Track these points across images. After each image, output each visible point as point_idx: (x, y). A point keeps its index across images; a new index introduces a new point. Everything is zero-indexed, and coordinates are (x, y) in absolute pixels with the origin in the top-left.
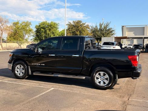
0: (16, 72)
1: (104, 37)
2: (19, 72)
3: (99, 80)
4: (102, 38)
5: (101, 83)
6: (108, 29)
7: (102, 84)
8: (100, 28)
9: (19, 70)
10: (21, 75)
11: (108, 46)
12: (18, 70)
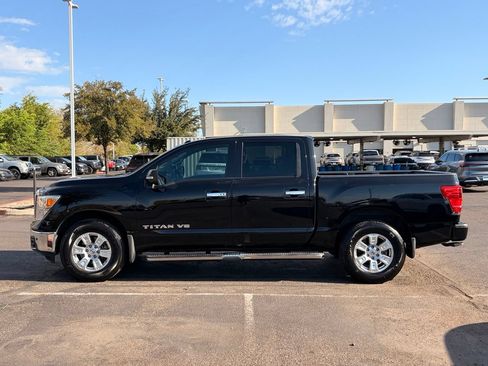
0: (75, 260)
1: (174, 136)
2: (86, 257)
3: (365, 258)
4: (168, 140)
5: (372, 264)
6: (182, 110)
7: (374, 268)
8: (156, 109)
9: (87, 252)
10: (98, 265)
11: (217, 164)
12: (84, 252)
